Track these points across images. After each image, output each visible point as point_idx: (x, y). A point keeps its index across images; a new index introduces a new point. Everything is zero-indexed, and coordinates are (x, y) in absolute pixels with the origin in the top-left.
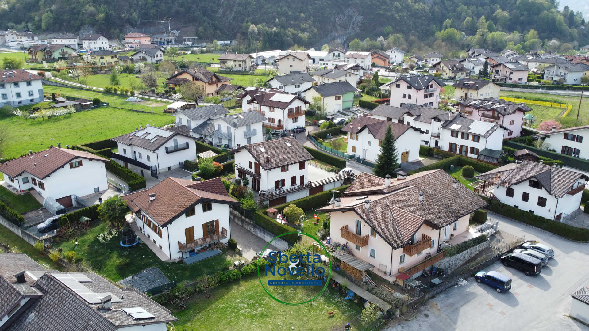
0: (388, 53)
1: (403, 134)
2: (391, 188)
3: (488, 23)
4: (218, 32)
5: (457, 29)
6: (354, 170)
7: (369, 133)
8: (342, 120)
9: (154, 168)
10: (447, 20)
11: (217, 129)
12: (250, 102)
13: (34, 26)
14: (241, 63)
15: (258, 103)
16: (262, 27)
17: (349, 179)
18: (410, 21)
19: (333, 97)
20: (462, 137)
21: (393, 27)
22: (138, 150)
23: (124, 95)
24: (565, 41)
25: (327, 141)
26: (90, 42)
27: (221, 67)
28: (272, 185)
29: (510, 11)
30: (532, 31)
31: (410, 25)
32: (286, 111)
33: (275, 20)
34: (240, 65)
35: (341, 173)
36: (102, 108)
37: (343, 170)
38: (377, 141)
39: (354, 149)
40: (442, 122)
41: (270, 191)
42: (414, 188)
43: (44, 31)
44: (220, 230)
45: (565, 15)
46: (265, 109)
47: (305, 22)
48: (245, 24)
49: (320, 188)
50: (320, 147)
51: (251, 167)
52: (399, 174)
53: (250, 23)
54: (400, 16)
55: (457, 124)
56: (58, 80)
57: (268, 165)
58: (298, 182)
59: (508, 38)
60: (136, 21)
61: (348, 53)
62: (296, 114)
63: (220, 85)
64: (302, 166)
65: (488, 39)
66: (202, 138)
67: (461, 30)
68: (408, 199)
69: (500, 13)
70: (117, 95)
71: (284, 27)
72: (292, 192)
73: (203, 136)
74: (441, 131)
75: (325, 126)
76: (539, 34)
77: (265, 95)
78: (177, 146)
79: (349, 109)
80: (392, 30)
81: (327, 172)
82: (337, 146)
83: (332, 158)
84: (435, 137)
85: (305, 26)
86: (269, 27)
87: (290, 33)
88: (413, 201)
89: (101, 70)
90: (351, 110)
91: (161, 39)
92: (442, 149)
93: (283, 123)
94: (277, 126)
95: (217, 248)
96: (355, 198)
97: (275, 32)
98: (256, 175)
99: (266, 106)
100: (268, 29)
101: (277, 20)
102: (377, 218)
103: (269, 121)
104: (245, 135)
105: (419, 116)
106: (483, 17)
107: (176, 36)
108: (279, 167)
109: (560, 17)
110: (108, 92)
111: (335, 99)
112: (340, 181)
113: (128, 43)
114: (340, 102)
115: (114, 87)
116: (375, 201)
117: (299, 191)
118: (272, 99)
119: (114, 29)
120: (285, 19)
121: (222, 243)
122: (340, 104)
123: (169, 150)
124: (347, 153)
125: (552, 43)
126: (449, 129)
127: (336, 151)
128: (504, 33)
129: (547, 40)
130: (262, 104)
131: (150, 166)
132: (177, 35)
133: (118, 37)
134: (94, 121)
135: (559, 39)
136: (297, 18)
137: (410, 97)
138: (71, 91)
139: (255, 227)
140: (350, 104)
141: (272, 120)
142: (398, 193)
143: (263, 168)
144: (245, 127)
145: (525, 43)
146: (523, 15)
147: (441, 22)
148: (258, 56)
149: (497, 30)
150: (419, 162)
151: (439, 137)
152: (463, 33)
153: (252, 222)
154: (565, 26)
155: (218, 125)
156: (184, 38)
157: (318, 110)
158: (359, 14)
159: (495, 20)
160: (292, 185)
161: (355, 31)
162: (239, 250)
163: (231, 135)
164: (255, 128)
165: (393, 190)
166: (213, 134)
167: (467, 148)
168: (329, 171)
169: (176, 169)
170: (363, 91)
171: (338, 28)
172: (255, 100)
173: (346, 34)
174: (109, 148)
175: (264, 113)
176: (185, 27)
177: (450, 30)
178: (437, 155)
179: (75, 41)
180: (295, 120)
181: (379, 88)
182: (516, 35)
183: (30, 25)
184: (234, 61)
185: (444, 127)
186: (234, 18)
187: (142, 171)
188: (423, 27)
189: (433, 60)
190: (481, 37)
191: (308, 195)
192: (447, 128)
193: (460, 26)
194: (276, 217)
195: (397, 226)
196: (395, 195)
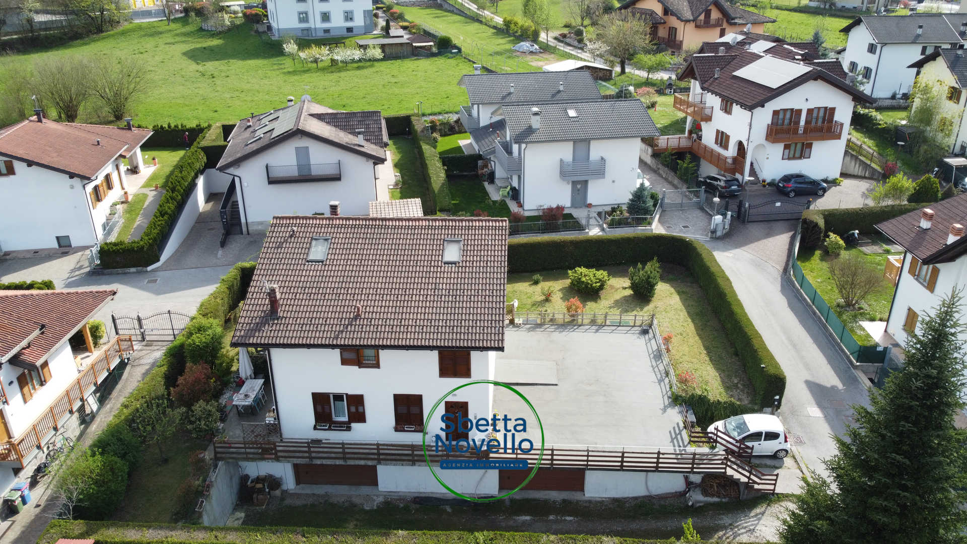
15: (698, 80)
32: (764, 116)
39: (911, 321)
46: (713, 103)
62: (808, 130)
63: (731, 31)
64: (455, 366)
77: (733, 57)
78: (309, 165)
93: (754, 155)
94: (730, 161)
99: (717, 93)
104: (564, 172)
110: (507, 29)
118: (740, 72)
123: (276, 174)
141: (723, 139)
144: (570, 145)
160: (400, 428)
163: (521, 164)
164: (606, 156)
166: (495, 152)
168: (674, 400)
172: (694, 71)
175: (709, 112)
180: (798, 150)
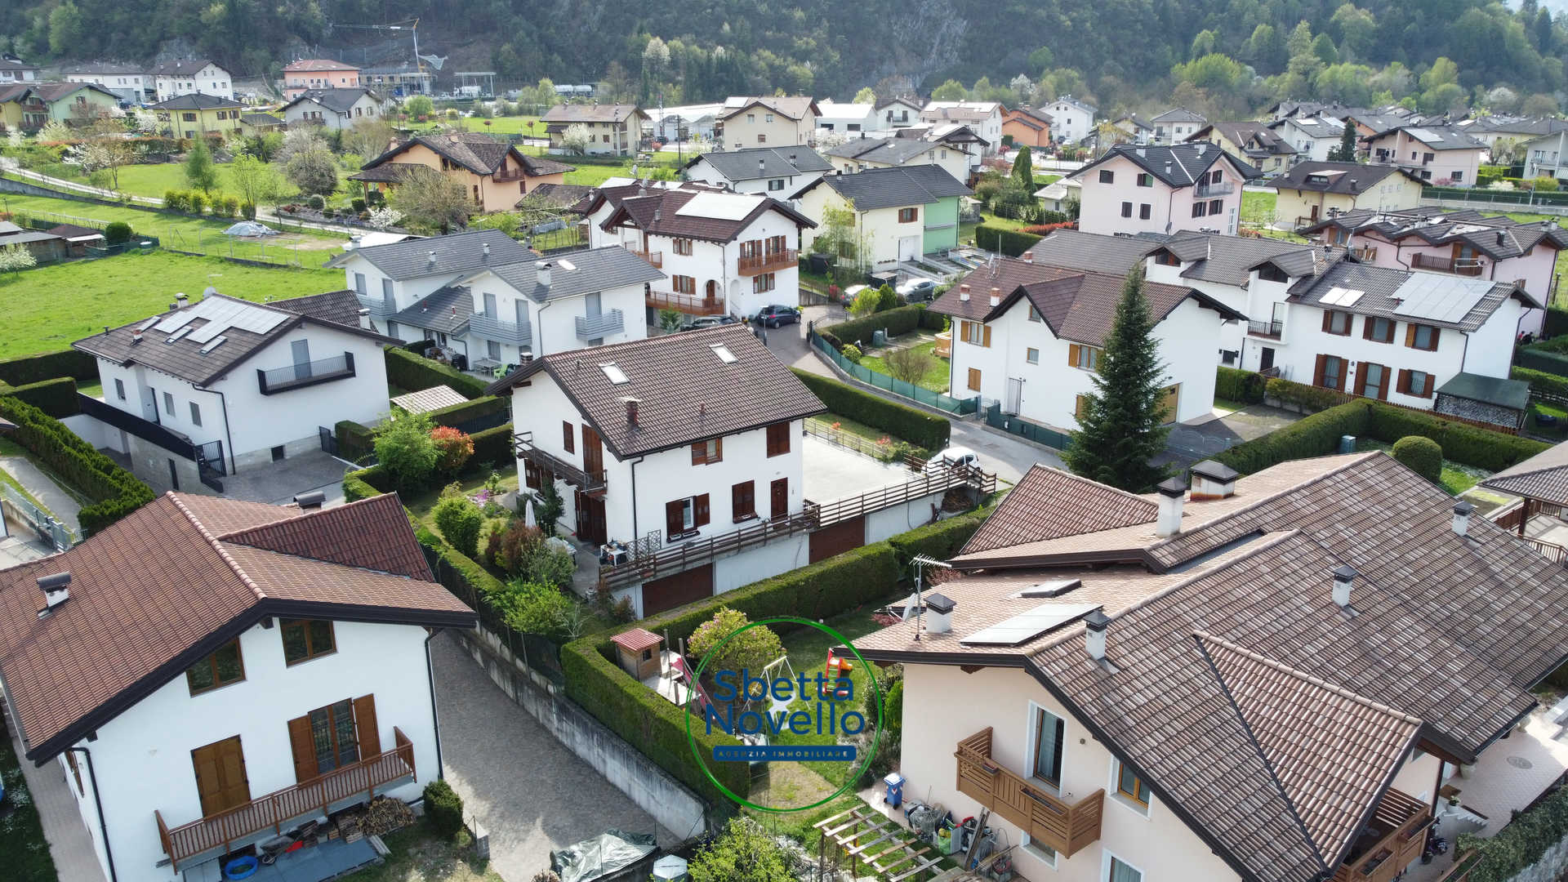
0: (1049, 111)
1: (1164, 318)
2: (1189, 540)
3: (1316, 40)
4: (557, 58)
5: (1232, 57)
6: (979, 454)
7: (1031, 318)
8: (925, 285)
9: (211, 452)
10: (1205, 31)
11: (483, 310)
12: (609, 226)
13: (29, 46)
14: (609, 131)
15: (636, 227)
16: (682, 46)
17: (962, 489)
18: (1100, 34)
19: (893, 214)
20: (1368, 335)
21: (1053, 51)
22: (163, 383)
23: (223, 216)
24: (1533, 91)
25: (876, 354)
26: (178, 81)
27: (551, 146)
28: (655, 522)
29: (1377, 10)
30: (1441, 63)
31: (1101, 45)
32: (733, 251)
33: (721, 26)
34: (606, 138)
35: (933, 465)
36: (135, 253)
37: (939, 457)
38: (1063, 347)
39: (974, 379)
40: (1291, 282)
41: (642, 546)
42: (1298, 541)
43: (58, 56)
44: (387, 743)
45: (1528, 22)
46: (661, 245)
47: (807, 32)
48: (635, 36)
49: (852, 529)
50: (852, 372)
51: (569, 446)
52: (1201, 475)
53: (648, 35)
54: (1072, 20)
55: (1345, 286)
56: (31, 175)
57: (631, 439)
58: (763, 504)
59: (1375, 82)
60: (319, 29)
61: (932, 106)
62: (769, 260)
63: (531, 185)
64: (778, 442)
65: (1321, 84)
66: (431, 344)
67: (1243, 60)
68: (1279, 597)
69: (1346, 13)
70: (204, 218)
71: (747, 47)
72: (737, 545)
73: (435, 337)
74: (1285, 313)
75: (866, 304)
76: (1459, 70)
77: (660, 198)
78: (309, 364)
79: (944, 253)
80: (1051, 59)
81: (880, 465)
82: (910, 370)
83: (897, 412)
84: (1264, 335)
85: (807, 43)
86: (702, 47)
87: (762, 64)
88: (1309, 609)
89: (181, 151)
90: (951, 255)
91: (392, 78)
92: (1288, 379)
93: (724, 293)
94: (701, 304)
95: (367, 830)
96: (1014, 588)
97: (719, 59)
98: (587, 479)
99: (664, 235)
100: (699, 51)
101: (726, 27)
102: (1154, 709)
103: (675, 289)
104: (581, 331)
105: (1200, 262)
106: (1304, 25)
107: (435, 71)
108: (681, 445)
109: (1514, 27)
110: (174, 208)
111: (901, 220)
112: (930, 500)
113: (291, 88)
114: (916, 227)
115: (194, 193)
116: (1131, 612)
117: (765, 540)
118: (686, 210)
119: (255, 47)
120: (748, 24)
121: (395, 802)
122: (916, 237)
123: (272, 381)
124: (947, 394)
125: (1498, 96)
126: (1318, 305)
127: (909, 386)
128: (1364, 68)
129: (1481, 87)
130: (650, 228)
131: (196, 443)
132: (439, 68)
133: (266, 70)
134: (87, 292)
135: (1517, 86)
136: (782, 23)
137: (1145, 212)
138: (60, 208)
139: (563, 711)
140: (948, 239)
141: (683, 284)
142: (1229, 567)
143: (612, 448)
144: (582, 301)
145: (1424, 96)
146: (1413, 19)
147: (1187, 39)
148: (665, 116)
149: (1341, 62)
150: (1214, 426)
151: (1276, 335)
152: (1249, 68)
153: (551, 689)
154: (1528, 50)
155: (485, 295)
156: (457, 74)
157: (842, 254)
158: (958, 15)
159: (1337, 34)
160: (737, 519)
161: (947, 61)
162: (474, 837)
163: (530, 330)
164: (617, 307)
165: (1196, 549)
166: (468, 328)
167: (1386, 372)
168: (885, 460)
169: (305, 454)
170: (985, 207)
171: (900, 51)
172: (628, 217)
173: (924, 71)
174: (67, 379)
175: (656, 259)
176: (460, 46)
177: (1214, 59)
178: (1278, 397)
179: (137, 81)
180: (764, 283)
181: (1036, 194)
182: (1397, 73)
183: (19, 42)
184: (591, 124)
185: (1295, 298)
186: (603, 20)
187: (172, 463)
188: (1136, 51)
189: (1179, 131)
190: (1301, 77)
191: (804, 559)
192: (1310, 301)
193: (1239, 48)
194: (655, 672)
195: (1260, 753)
196: (1219, 578)
